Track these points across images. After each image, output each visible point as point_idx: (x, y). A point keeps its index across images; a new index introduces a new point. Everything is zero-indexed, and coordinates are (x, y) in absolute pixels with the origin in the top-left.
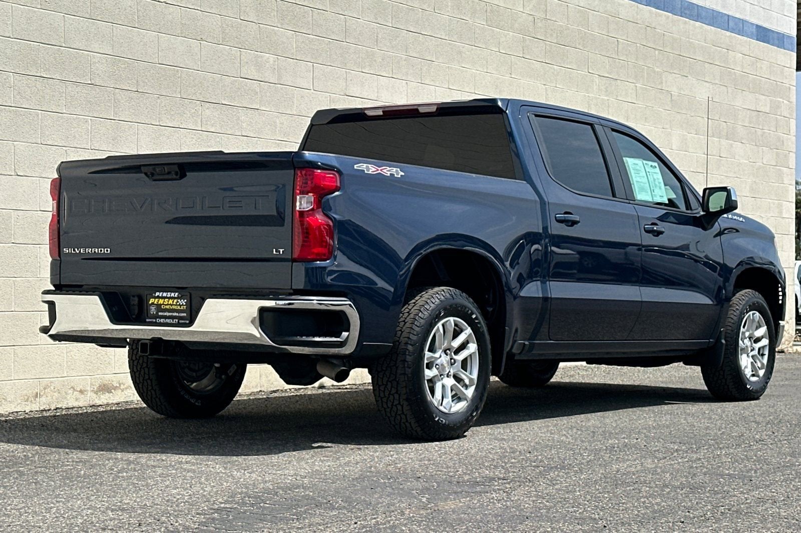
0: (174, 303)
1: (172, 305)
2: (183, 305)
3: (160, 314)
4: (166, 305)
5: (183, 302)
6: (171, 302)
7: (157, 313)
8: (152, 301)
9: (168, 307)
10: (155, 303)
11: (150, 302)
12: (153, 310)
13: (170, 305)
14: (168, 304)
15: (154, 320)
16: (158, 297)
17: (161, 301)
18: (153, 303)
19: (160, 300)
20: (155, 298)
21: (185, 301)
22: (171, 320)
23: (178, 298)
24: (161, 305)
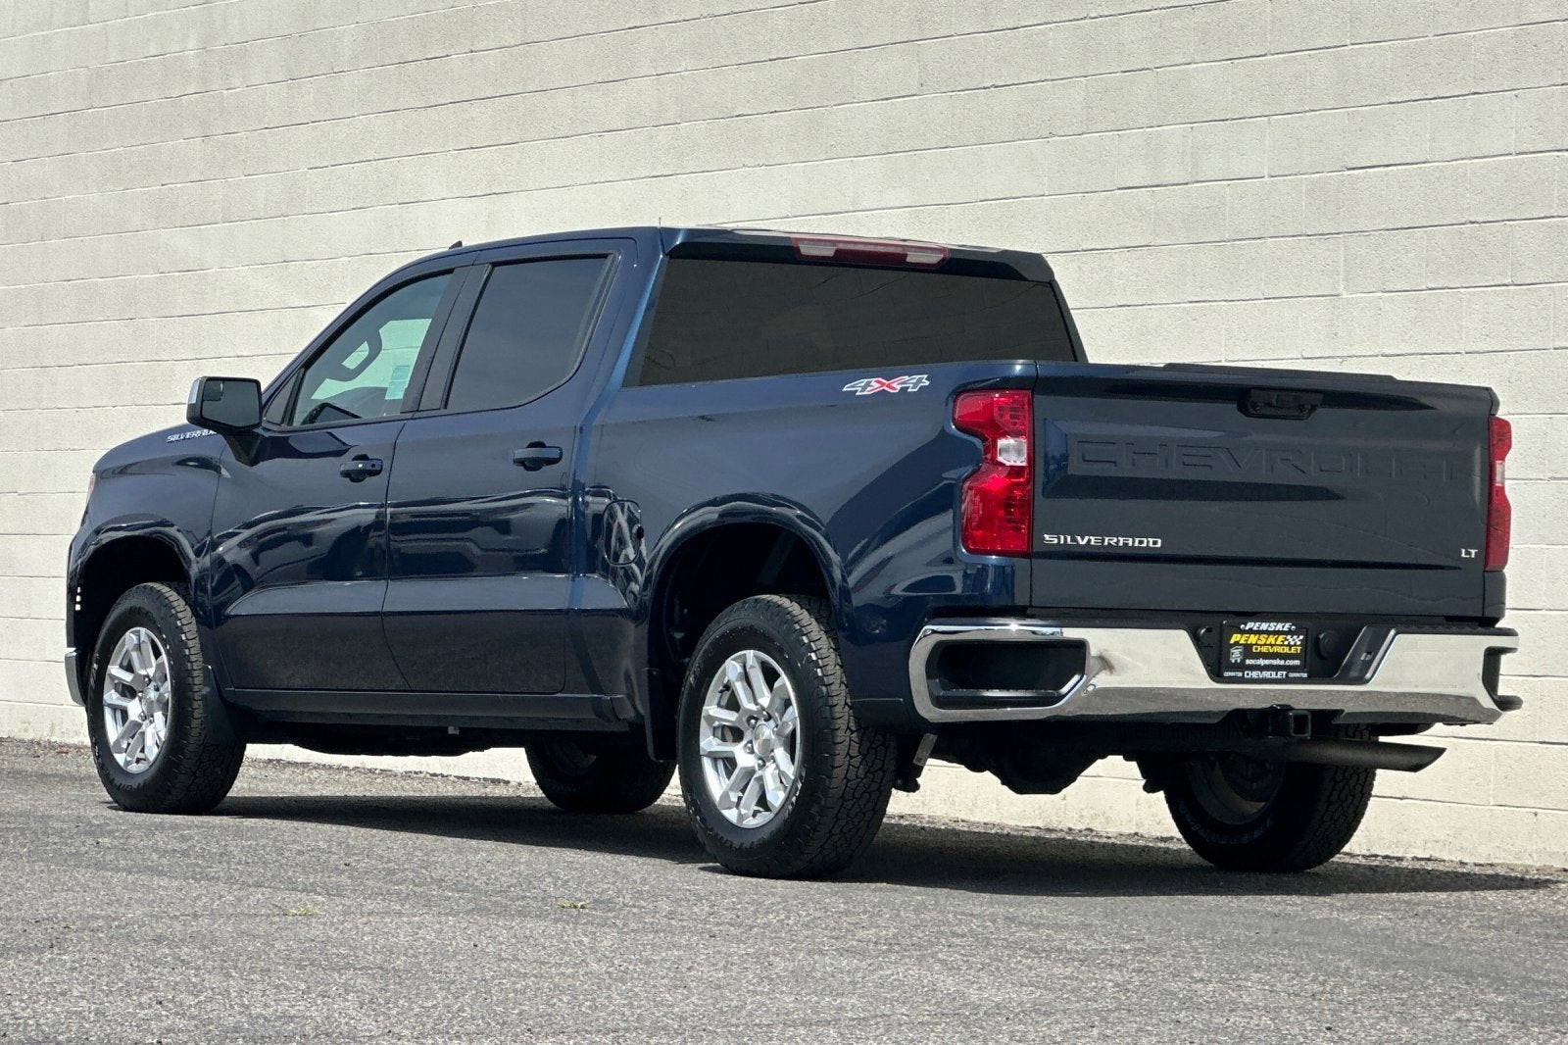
0: (1278, 642)
1: (1272, 645)
2: (1295, 645)
3: (1248, 662)
4: (1261, 645)
5: (1298, 640)
6: (1271, 639)
7: (1243, 661)
8: (1235, 638)
9: (1264, 649)
10: (1242, 642)
11: (1232, 641)
12: (1236, 655)
13: (1271, 645)
14: (1265, 645)
15: (1240, 674)
16: (1251, 631)
17: (1253, 639)
18: (1237, 643)
19: (1252, 636)
20: (1243, 632)
21: (1301, 637)
22: (1274, 673)
23: (1289, 632)
24: (1251, 645)
